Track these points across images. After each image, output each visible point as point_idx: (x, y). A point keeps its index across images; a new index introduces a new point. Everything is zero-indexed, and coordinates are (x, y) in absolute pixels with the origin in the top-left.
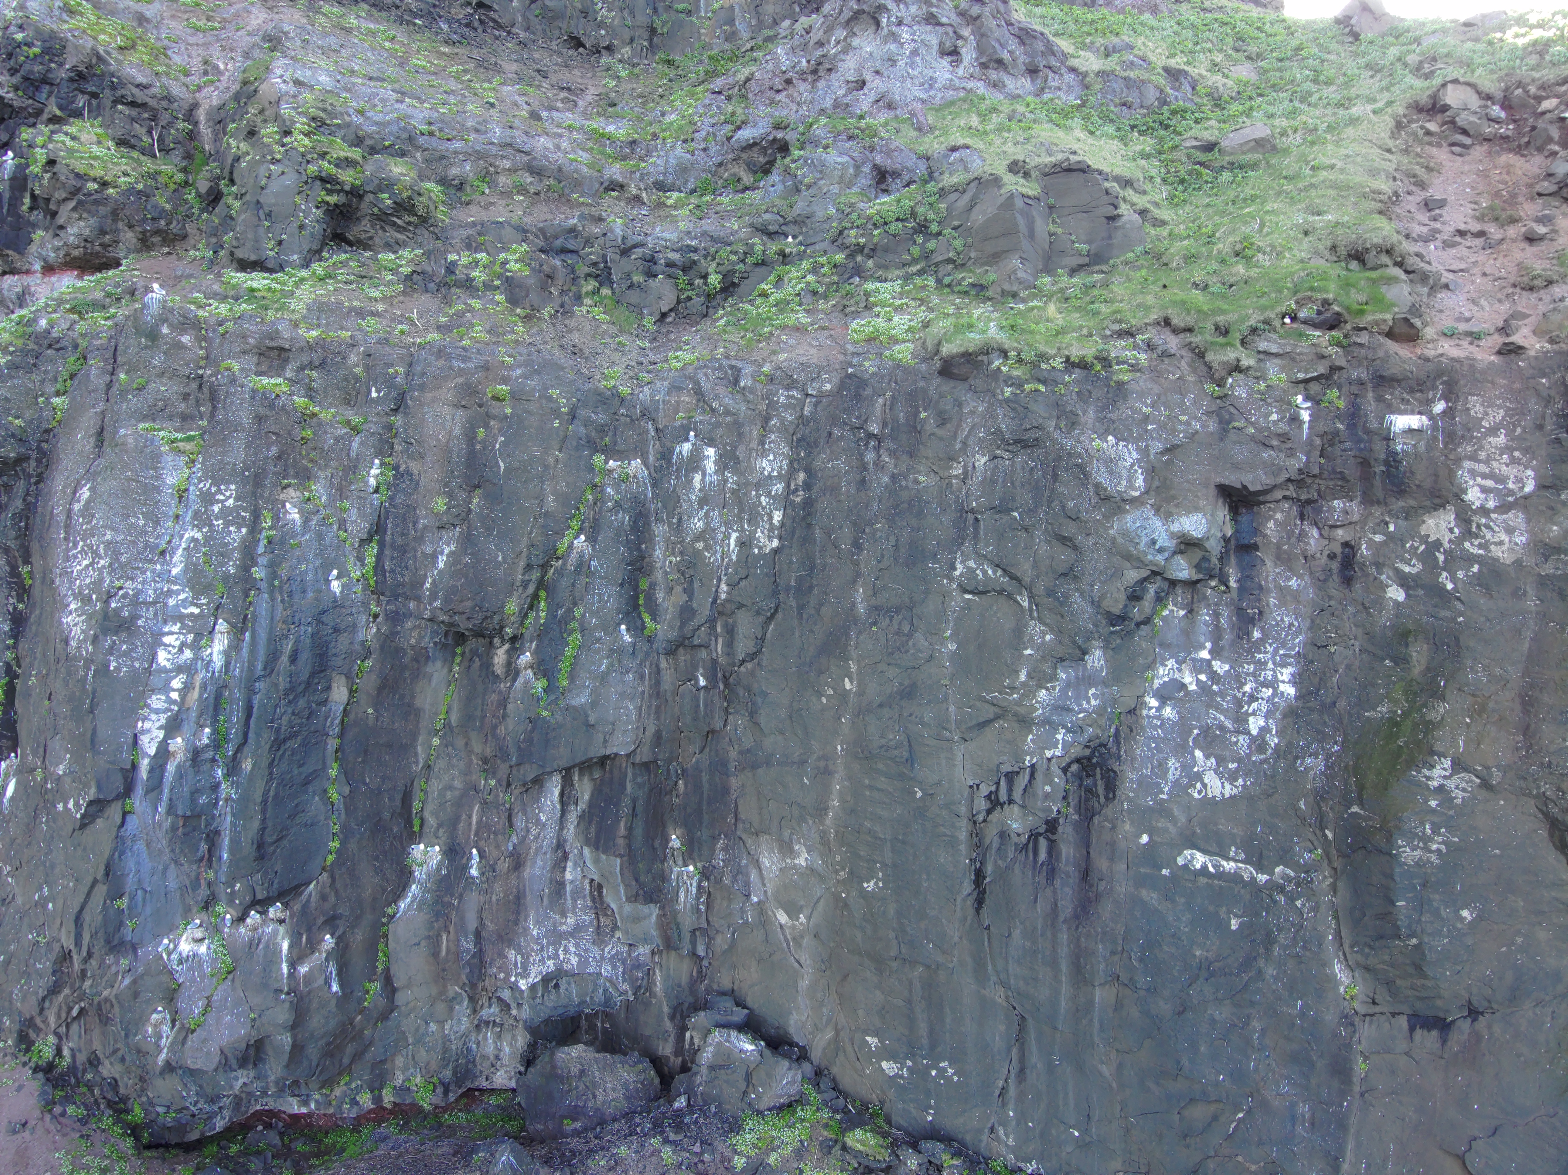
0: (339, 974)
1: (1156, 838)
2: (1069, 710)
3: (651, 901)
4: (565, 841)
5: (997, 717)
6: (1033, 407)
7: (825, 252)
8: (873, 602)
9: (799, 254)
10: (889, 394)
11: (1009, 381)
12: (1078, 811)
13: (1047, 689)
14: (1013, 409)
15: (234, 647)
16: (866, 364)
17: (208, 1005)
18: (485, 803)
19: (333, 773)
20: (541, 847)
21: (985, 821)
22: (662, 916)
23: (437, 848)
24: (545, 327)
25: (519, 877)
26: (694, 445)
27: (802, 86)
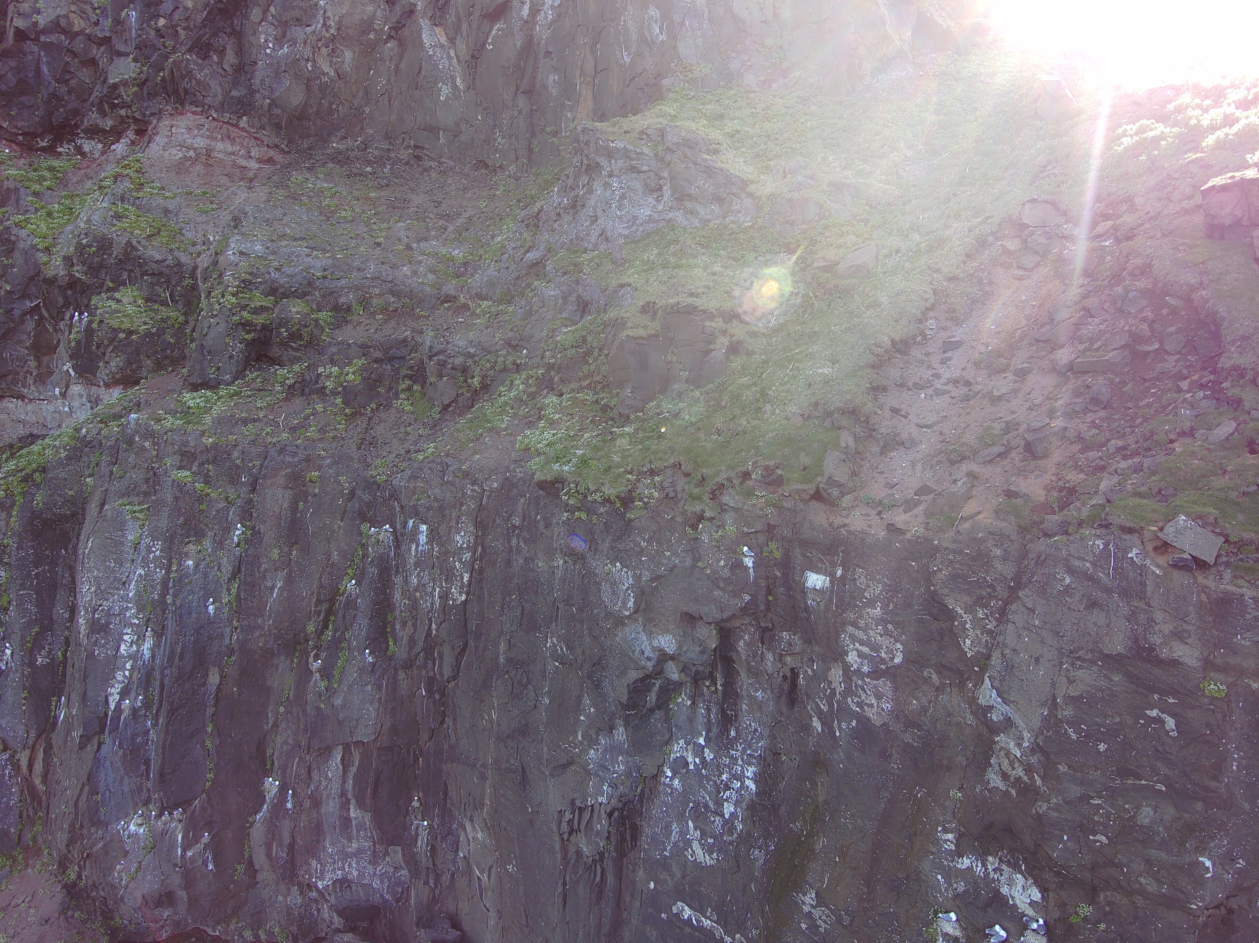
0: (214, 858)
1: (658, 887)
2: (608, 769)
3: (396, 844)
4: (347, 791)
5: (570, 763)
6: (577, 531)
7: (536, 365)
8: (508, 654)
9: (524, 365)
10: (527, 496)
11: (567, 507)
12: (616, 851)
13: (594, 749)
15: (157, 645)
16: (517, 470)
17: (139, 867)
18: (301, 758)
19: (209, 729)
20: (330, 794)
21: (568, 840)
22: (403, 855)
23: (277, 783)
24: (363, 423)
25: (318, 812)
26: (414, 522)
27: (567, 218)
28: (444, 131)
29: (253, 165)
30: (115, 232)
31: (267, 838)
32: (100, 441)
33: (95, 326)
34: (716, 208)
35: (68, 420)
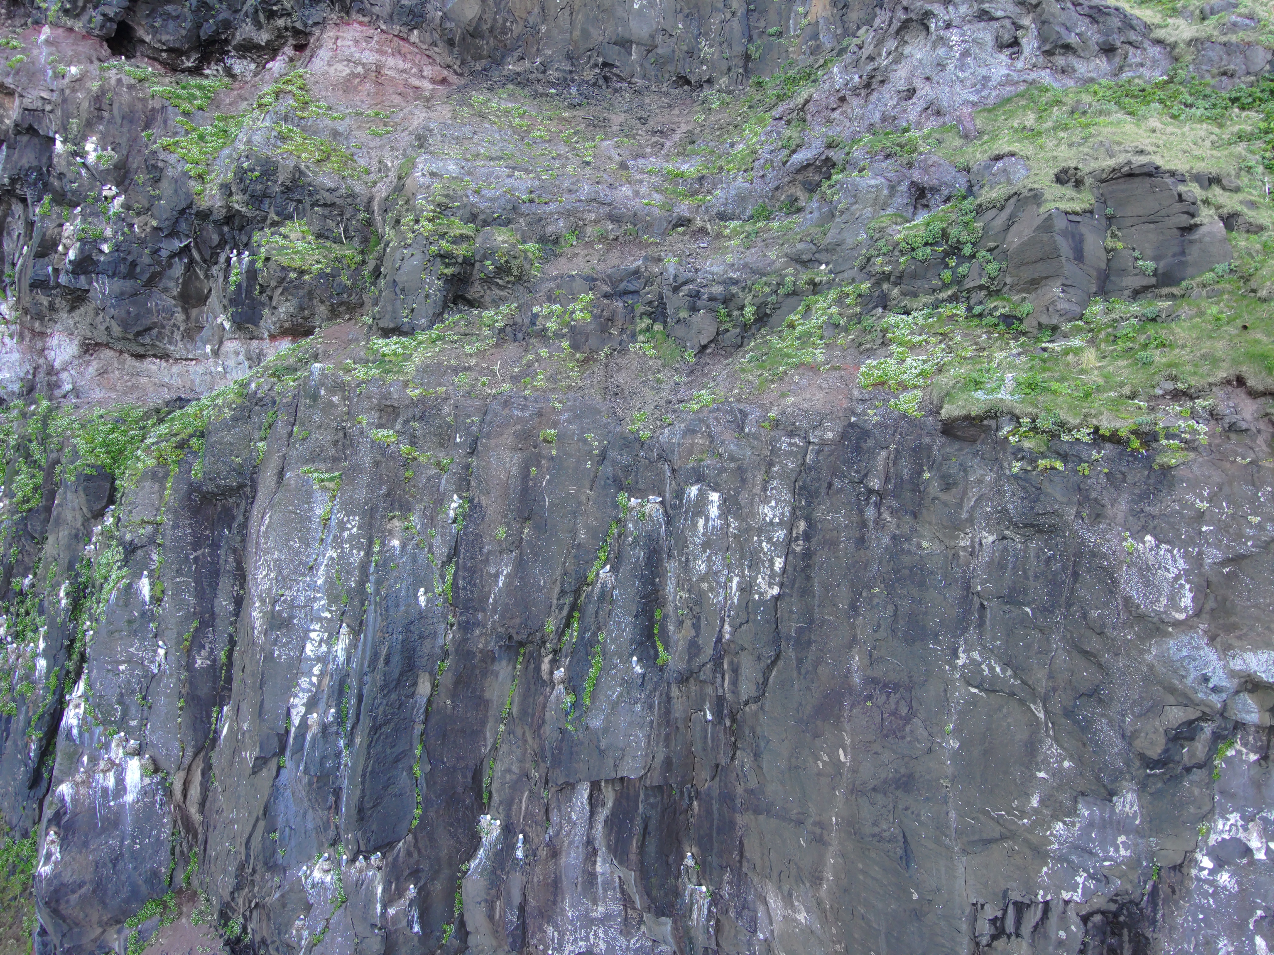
0: (421, 917)
2: (1091, 853)
3: (663, 915)
4: (594, 839)
5: (1003, 838)
6: (1047, 488)
7: (854, 280)
8: (869, 672)
9: (828, 282)
10: (893, 447)
11: (1018, 453)
13: (1064, 823)
14: (1024, 488)
15: (353, 645)
16: (871, 412)
17: (327, 926)
18: (531, 792)
19: (418, 753)
20: (573, 842)
21: (989, 946)
22: (675, 929)
23: (498, 822)
24: (598, 369)
25: (556, 864)
26: (700, 489)
27: (855, 102)
28: (637, 44)
29: (426, 85)
30: (281, 154)
31: (488, 894)
32: (273, 398)
33: (259, 265)
34: (1102, 64)
35: (221, 382)
